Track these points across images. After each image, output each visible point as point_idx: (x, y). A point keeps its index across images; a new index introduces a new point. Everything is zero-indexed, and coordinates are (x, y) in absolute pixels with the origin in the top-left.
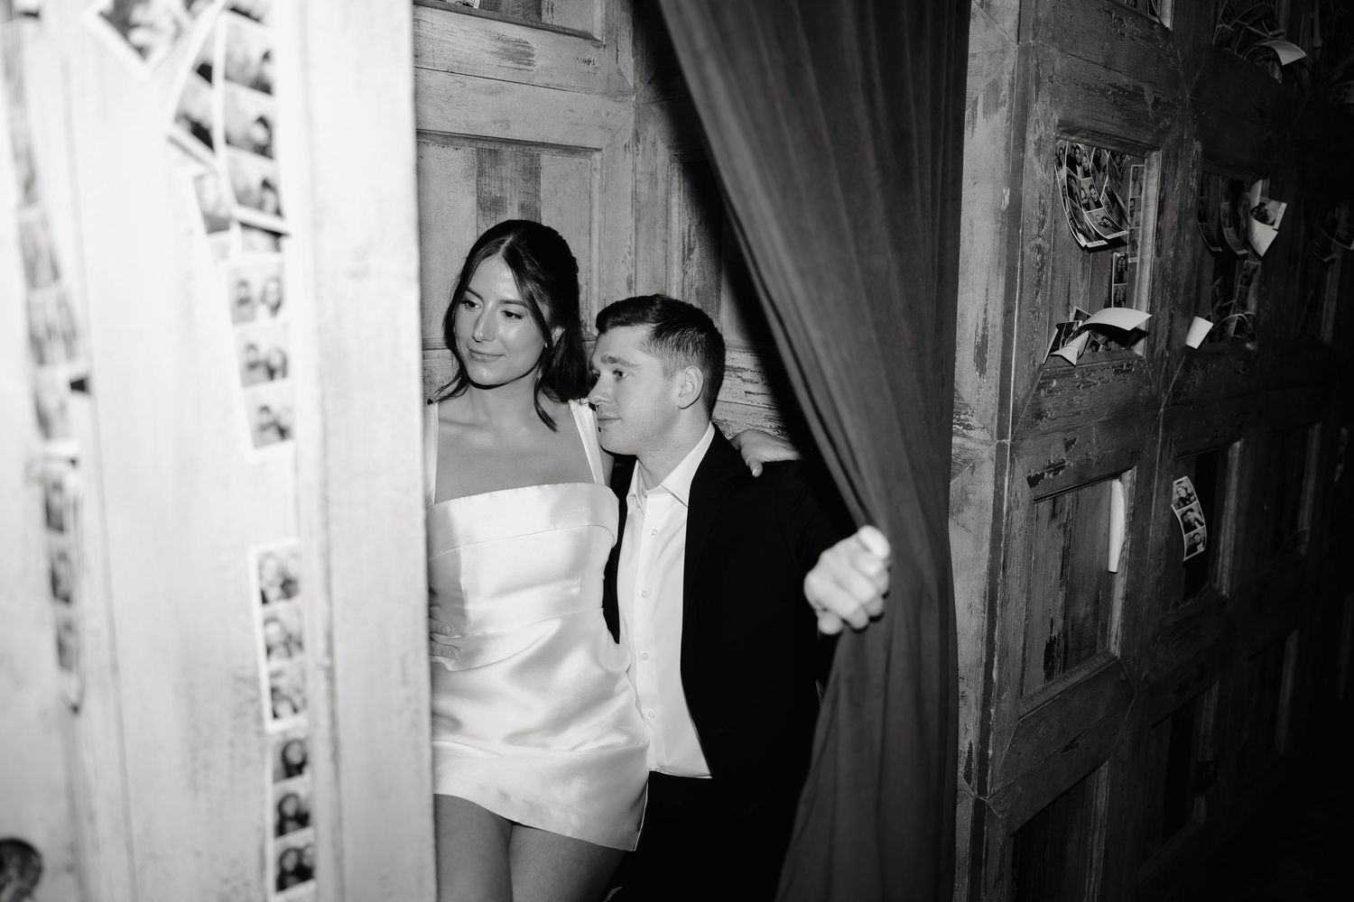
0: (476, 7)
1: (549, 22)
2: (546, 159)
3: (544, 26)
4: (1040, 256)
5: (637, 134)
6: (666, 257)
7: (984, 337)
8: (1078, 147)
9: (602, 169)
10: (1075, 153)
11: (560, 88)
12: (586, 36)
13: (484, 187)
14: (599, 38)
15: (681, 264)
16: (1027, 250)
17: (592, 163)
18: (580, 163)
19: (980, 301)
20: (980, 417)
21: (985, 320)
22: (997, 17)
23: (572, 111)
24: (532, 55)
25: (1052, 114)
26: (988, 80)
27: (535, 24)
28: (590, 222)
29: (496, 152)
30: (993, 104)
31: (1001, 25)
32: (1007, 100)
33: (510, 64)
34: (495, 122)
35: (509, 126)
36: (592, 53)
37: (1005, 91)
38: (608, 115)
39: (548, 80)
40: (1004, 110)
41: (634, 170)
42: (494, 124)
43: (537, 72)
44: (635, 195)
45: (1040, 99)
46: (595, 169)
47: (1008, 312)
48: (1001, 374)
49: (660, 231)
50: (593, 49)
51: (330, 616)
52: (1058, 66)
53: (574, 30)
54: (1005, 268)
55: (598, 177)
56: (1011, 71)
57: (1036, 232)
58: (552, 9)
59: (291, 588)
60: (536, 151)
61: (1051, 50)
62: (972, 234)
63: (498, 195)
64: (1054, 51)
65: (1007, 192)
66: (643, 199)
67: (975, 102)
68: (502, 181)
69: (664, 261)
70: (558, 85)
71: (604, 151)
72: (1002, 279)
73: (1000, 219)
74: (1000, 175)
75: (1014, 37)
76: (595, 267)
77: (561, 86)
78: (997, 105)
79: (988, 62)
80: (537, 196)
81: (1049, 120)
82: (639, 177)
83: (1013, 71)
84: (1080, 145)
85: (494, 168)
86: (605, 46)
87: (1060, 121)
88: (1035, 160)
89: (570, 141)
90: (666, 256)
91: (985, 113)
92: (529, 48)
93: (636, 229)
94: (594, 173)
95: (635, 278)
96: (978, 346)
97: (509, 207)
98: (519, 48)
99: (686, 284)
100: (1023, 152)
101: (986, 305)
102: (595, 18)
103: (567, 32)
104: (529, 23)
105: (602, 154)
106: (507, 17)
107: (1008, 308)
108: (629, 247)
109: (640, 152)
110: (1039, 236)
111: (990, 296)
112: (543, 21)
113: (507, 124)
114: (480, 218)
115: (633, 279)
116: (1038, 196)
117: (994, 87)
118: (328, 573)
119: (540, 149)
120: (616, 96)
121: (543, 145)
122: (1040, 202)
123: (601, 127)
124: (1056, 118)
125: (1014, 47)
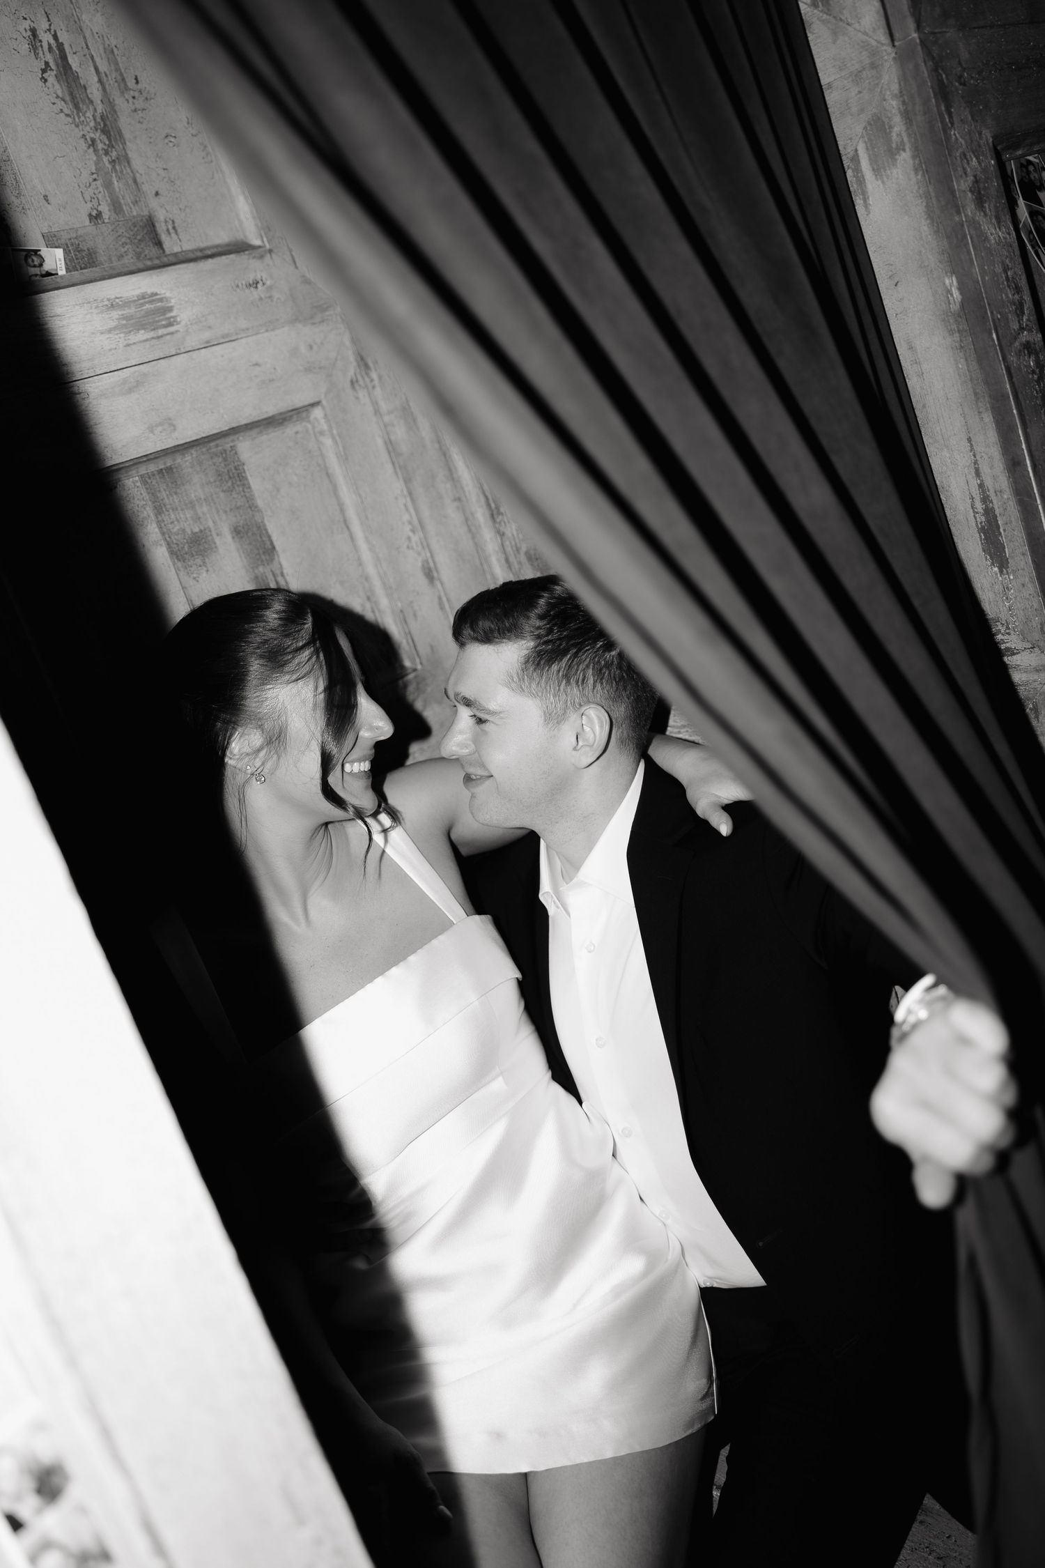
0: (62, 272)
1: (177, 249)
2: (245, 448)
3: (172, 259)
4: (1033, 358)
5: (362, 359)
6: (468, 522)
7: (989, 513)
8: (1030, 162)
9: (330, 428)
10: (1028, 173)
11: (227, 339)
12: (239, 248)
13: (171, 526)
14: (257, 242)
15: (490, 523)
16: (1012, 359)
17: (314, 428)
18: (297, 433)
19: (964, 460)
20: (1022, 632)
21: (981, 486)
22: (846, 14)
23: (257, 364)
24: (170, 309)
25: (980, 134)
26: (864, 118)
27: (157, 262)
28: (342, 511)
29: (169, 470)
30: (884, 155)
31: (857, 26)
32: (906, 139)
33: (142, 335)
34: (151, 429)
35: (174, 426)
36: (253, 268)
37: (898, 127)
38: (311, 347)
39: (207, 335)
40: (905, 157)
41: (377, 412)
42: (152, 432)
43: (187, 331)
44: (391, 447)
45: (956, 119)
46: (322, 433)
47: (1014, 465)
48: (1034, 562)
49: (445, 487)
50: (255, 264)
51: (137, 1495)
52: (965, 56)
53: (217, 246)
54: (987, 399)
55: (328, 442)
56: (897, 92)
57: (1015, 326)
58: (174, 228)
59: (56, 1480)
60: (226, 443)
61: (949, 34)
62: (917, 362)
63: (196, 530)
64: (951, 33)
65: (952, 282)
66: (404, 448)
67: (855, 159)
68: (193, 507)
69: (465, 528)
70: (223, 337)
71: (324, 402)
72: (988, 418)
73: (954, 327)
74: (932, 259)
75: (882, 37)
76: (371, 570)
77: (227, 335)
78: (892, 153)
79: (854, 91)
80: (253, 507)
81: (980, 146)
82: (387, 419)
83: (901, 92)
84: (1031, 158)
85: (176, 493)
86: (270, 251)
87: (995, 138)
88: (979, 217)
89: (270, 410)
90: (467, 520)
91: (877, 171)
92: (161, 300)
93: (410, 494)
94: (322, 439)
95: (434, 563)
96: (983, 528)
97: (217, 540)
98: (148, 306)
99: (509, 549)
100: (958, 213)
101: (976, 463)
102: (242, 216)
103: (209, 252)
104: (149, 263)
105: (323, 408)
106: (112, 268)
107: (1013, 459)
108: (410, 523)
109: (376, 382)
110: (1022, 329)
111: (978, 449)
112: (168, 252)
113: (170, 424)
114: (182, 574)
115: (432, 565)
116: (999, 269)
117: (878, 126)
118: (106, 1434)
119: (231, 438)
120: (312, 317)
121: (234, 431)
122: (1007, 277)
123: (308, 370)
124: (988, 135)
125: (888, 53)
